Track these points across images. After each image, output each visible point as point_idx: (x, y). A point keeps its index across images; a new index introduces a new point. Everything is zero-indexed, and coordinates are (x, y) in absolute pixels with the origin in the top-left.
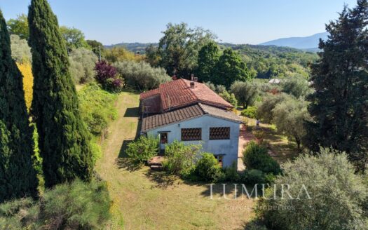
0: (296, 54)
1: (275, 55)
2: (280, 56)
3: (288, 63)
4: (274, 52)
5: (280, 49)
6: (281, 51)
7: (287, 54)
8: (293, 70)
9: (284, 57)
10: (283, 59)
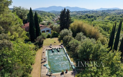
0: (46, 13)
1: (39, 14)
2: (41, 14)
3: (44, 16)
4: (39, 13)
5: (40, 11)
6: (41, 12)
7: (43, 13)
8: (46, 18)
9: (42, 14)
10: (42, 15)
